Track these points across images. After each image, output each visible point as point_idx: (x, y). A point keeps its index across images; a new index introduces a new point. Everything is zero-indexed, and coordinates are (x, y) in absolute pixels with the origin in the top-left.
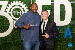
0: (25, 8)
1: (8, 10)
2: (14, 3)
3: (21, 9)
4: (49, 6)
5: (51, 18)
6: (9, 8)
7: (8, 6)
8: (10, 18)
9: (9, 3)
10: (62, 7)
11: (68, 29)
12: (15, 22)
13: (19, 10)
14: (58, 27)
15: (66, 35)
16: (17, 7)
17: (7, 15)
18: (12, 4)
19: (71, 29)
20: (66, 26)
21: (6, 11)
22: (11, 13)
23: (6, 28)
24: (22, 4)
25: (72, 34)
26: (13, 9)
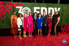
0: (30, 10)
3: (28, 10)
7: (22, 9)
10: (44, 10)
17: (22, 13)
18: (24, 8)
21: (21, 11)
22: (24, 12)
24: (28, 8)
26: (25, 10)
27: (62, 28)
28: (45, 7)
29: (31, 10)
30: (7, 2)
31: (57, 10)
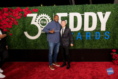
1: (37, 21)
2: (41, 15)
3: (46, 19)
4: (66, 17)
5: (67, 26)
6: (38, 19)
7: (37, 17)
8: (39, 26)
9: (38, 15)
10: (75, 18)
11: (79, 33)
12: (42, 29)
13: (45, 20)
14: (72, 32)
15: (78, 37)
16: (43, 18)
17: (36, 24)
18: (40, 16)
19: (81, 34)
20: (78, 32)
21: (36, 21)
22: (39, 22)
23: (36, 33)
24: (47, 16)
25: (82, 37)
26: (41, 19)
27: (114, 54)
28: (78, 12)
29: (52, 19)
30: (13, 8)
31: (104, 16)
